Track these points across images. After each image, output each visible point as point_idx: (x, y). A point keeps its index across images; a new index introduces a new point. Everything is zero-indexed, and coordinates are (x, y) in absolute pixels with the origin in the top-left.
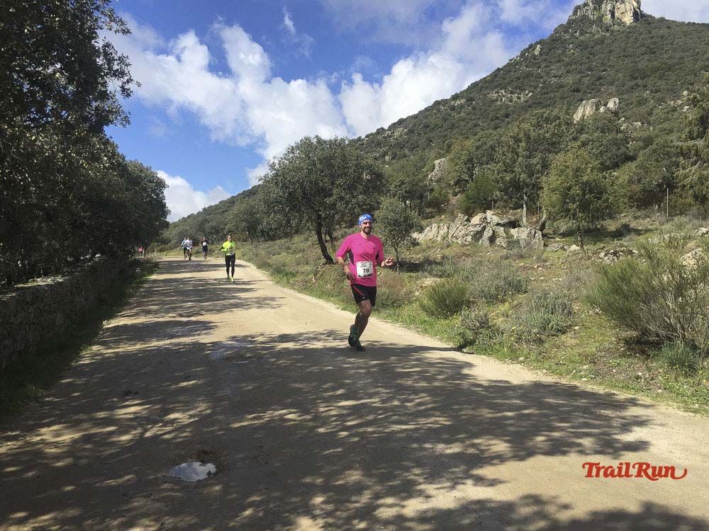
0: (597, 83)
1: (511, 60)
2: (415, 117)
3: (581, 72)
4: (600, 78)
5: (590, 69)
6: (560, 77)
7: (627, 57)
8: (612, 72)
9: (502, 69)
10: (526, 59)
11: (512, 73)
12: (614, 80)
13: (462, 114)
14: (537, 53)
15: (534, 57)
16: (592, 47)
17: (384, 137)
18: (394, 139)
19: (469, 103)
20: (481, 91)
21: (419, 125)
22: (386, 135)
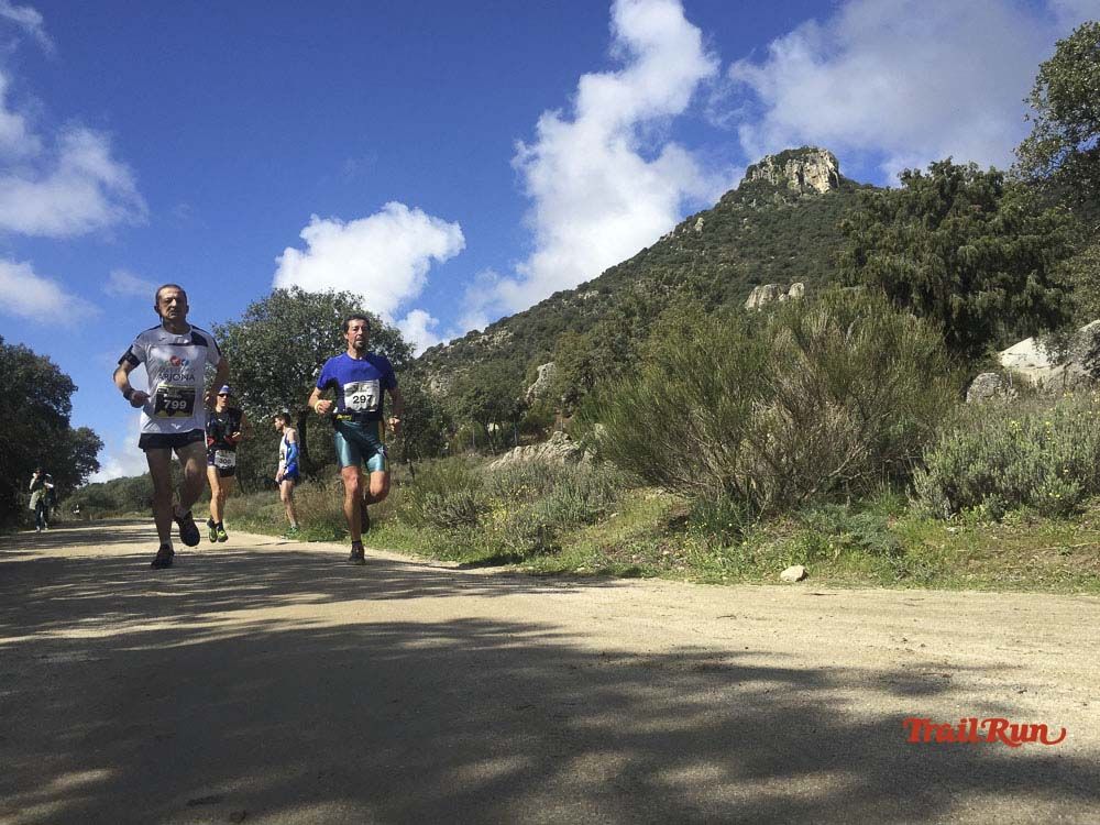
0: (784, 271)
1: (662, 238)
2: (525, 315)
3: (761, 257)
4: (787, 266)
5: (772, 252)
6: (732, 262)
7: (823, 237)
8: (804, 257)
9: (650, 249)
10: (683, 237)
11: (665, 256)
12: (807, 268)
13: (595, 312)
14: (698, 229)
15: (695, 234)
16: (775, 223)
17: (478, 344)
18: (493, 347)
19: (604, 296)
20: (621, 279)
21: (531, 326)
22: (481, 341)
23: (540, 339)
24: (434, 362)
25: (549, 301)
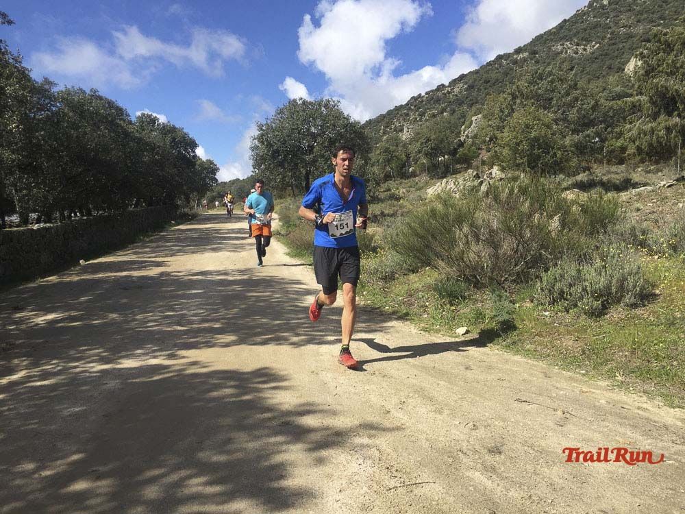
1: (578, 10)
2: (476, 72)
3: (653, 21)
6: (630, 27)
9: (569, 20)
10: (594, 9)
11: (579, 25)
13: (525, 67)
14: (606, 2)
15: (603, 7)
17: (444, 94)
18: (453, 95)
19: (532, 56)
20: (545, 43)
21: (480, 80)
22: (446, 91)
23: (485, 89)
24: (415, 106)
25: (493, 61)
